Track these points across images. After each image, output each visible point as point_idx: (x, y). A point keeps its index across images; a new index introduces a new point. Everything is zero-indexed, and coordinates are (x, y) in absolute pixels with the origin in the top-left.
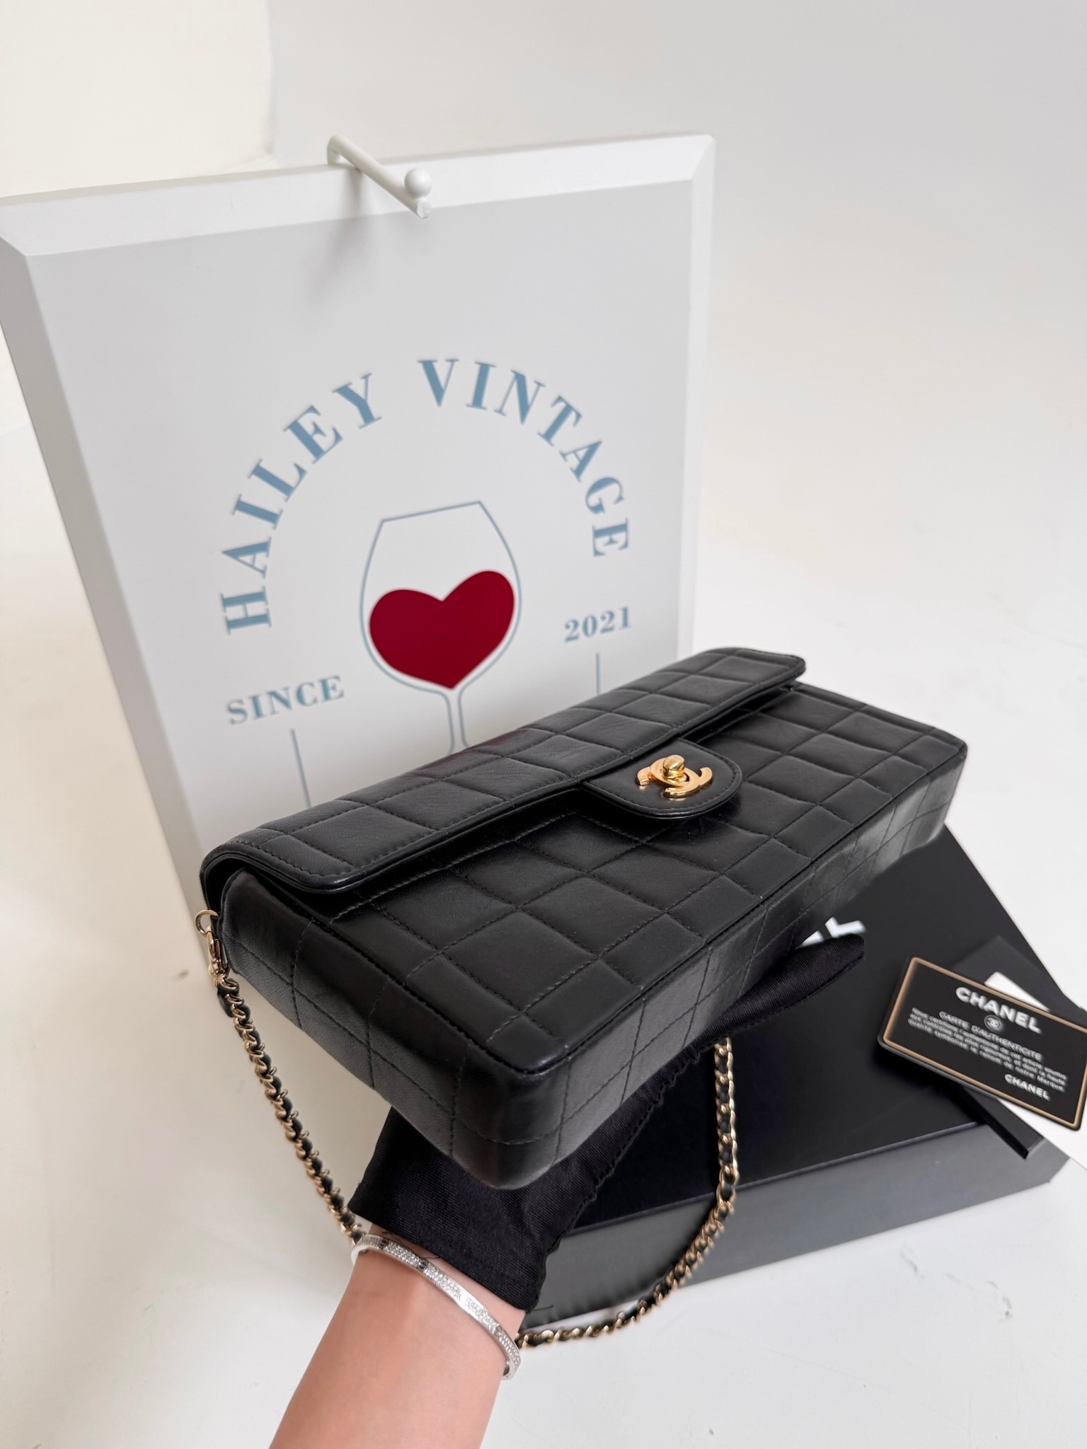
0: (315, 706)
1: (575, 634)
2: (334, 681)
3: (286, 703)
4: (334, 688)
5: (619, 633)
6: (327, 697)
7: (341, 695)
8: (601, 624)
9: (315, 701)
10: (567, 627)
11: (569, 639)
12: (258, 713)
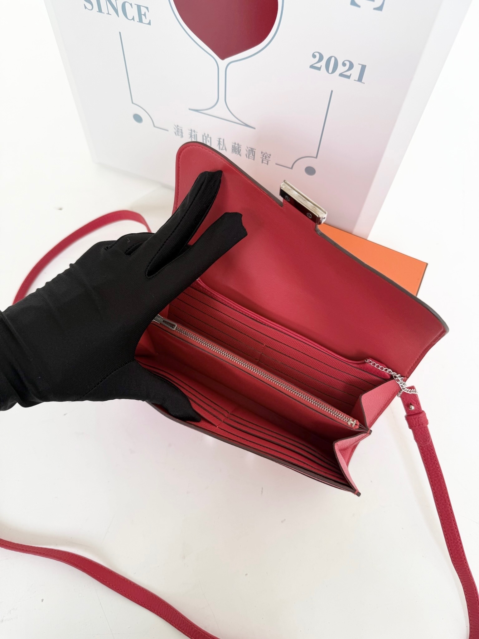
0: (133, 20)
1: (318, 65)
2: (146, 10)
3: (116, 11)
4: (145, 15)
5: (352, 82)
6: (141, 21)
7: (149, 23)
8: (341, 69)
9: (133, 19)
10: (314, 56)
11: (312, 67)
12: (100, 10)
